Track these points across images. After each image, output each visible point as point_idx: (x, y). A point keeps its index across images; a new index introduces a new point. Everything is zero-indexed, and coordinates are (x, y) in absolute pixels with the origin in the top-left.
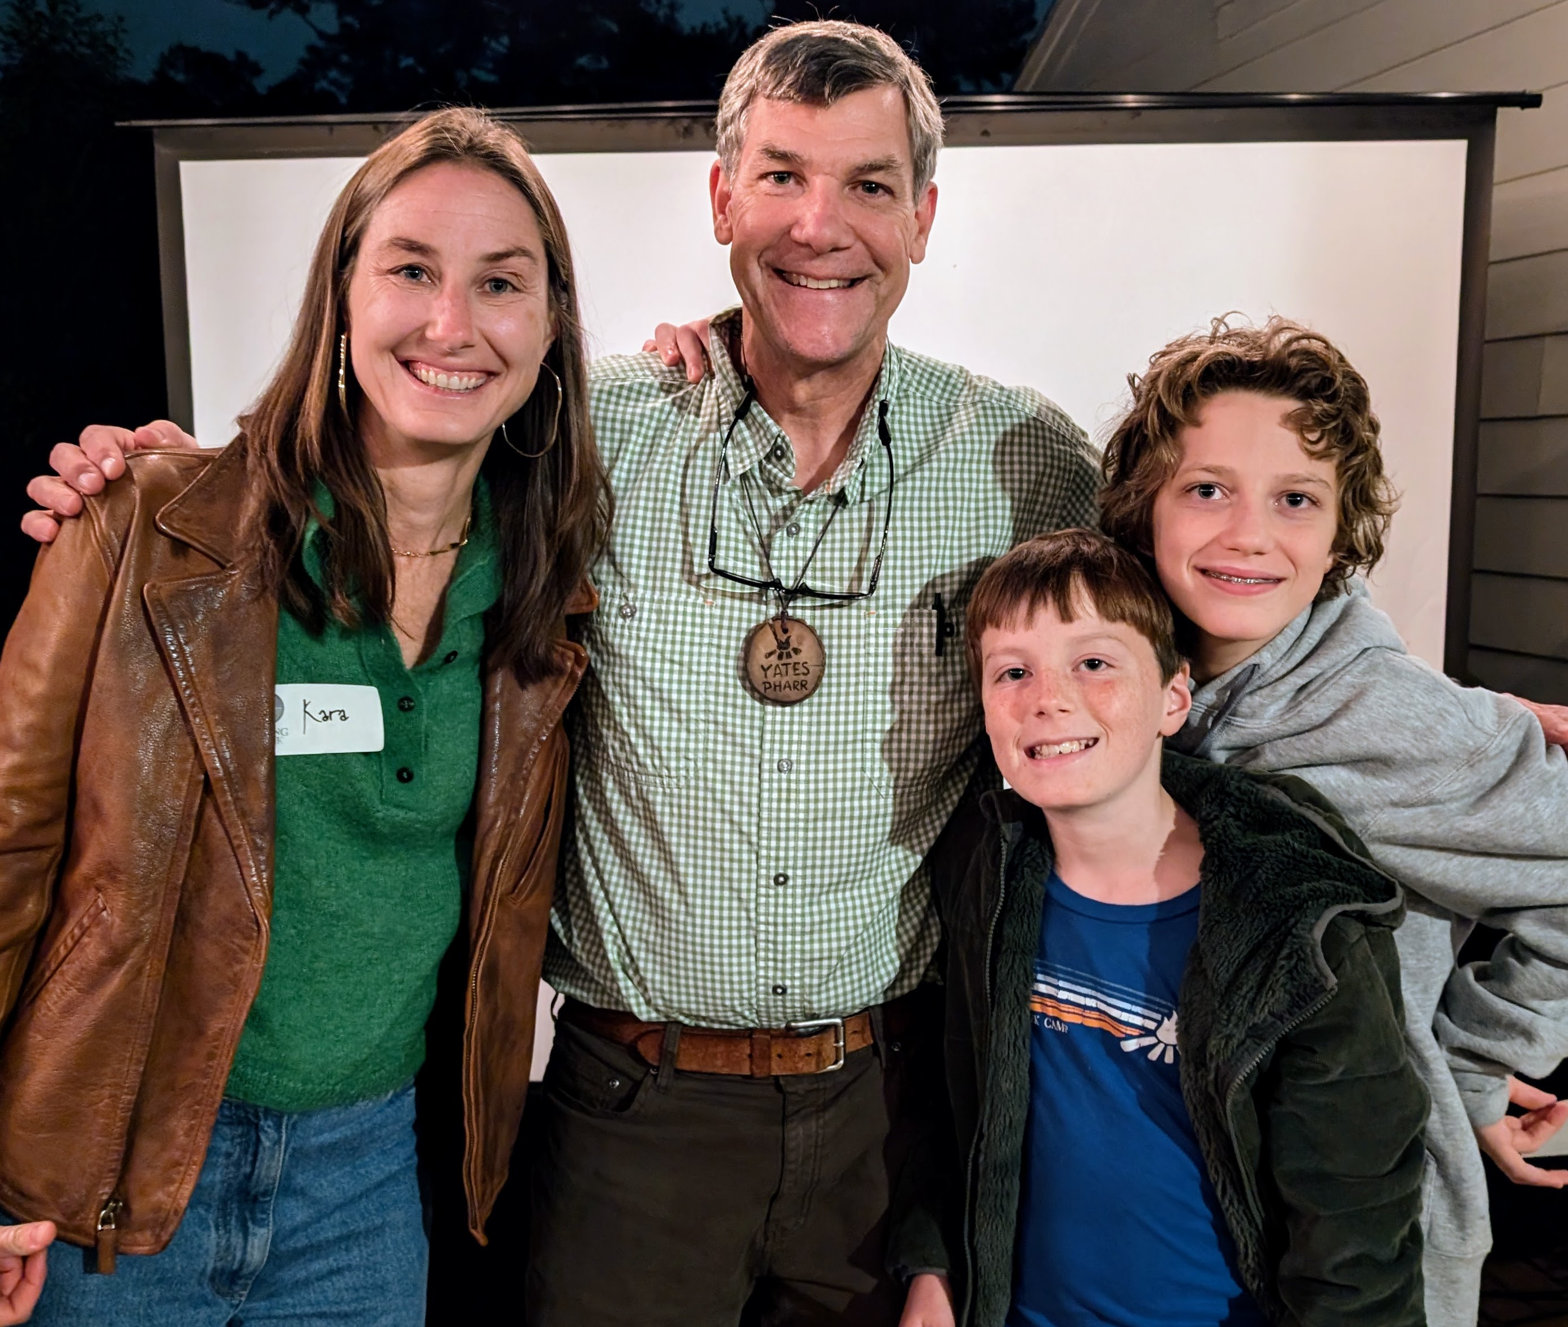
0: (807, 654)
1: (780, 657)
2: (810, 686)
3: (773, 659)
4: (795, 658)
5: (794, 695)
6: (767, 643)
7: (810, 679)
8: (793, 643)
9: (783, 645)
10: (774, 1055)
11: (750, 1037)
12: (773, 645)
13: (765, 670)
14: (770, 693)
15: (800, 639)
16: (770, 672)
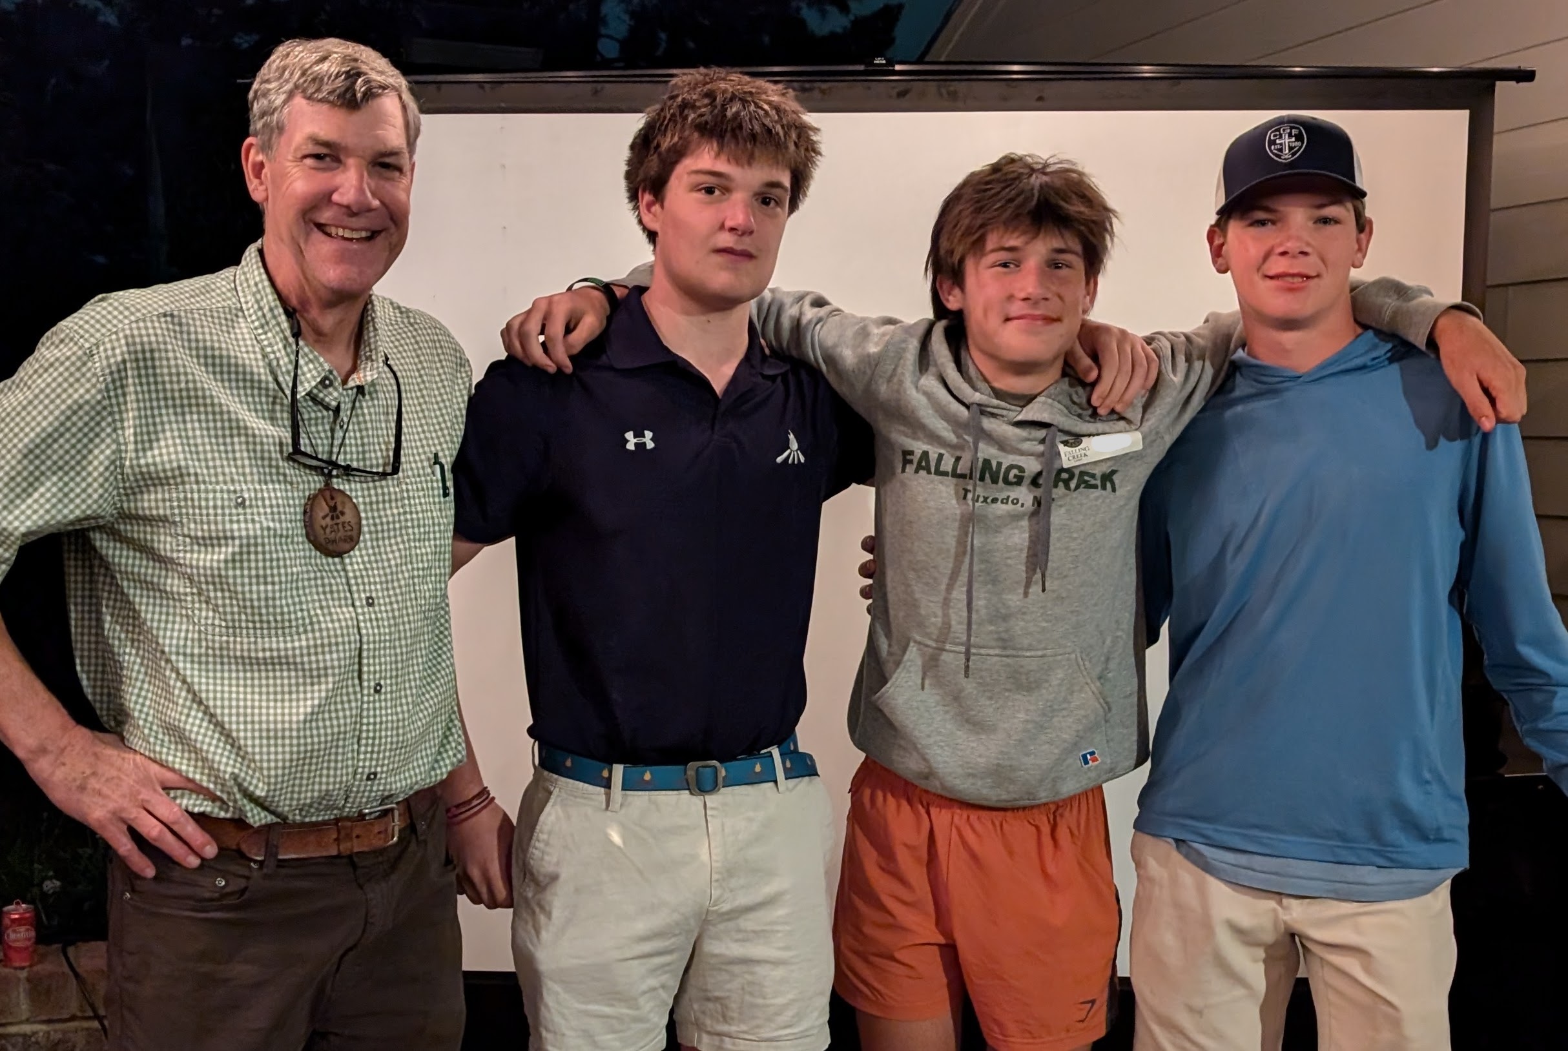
0: (348, 517)
1: (332, 518)
2: (355, 537)
3: (328, 519)
4: (342, 519)
5: (347, 546)
6: (323, 509)
7: (354, 533)
8: (339, 508)
9: (333, 509)
10: (354, 835)
11: (336, 824)
12: (326, 509)
13: (324, 529)
14: (330, 547)
15: (343, 503)
16: (328, 530)
